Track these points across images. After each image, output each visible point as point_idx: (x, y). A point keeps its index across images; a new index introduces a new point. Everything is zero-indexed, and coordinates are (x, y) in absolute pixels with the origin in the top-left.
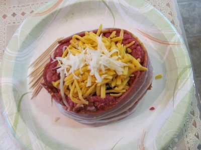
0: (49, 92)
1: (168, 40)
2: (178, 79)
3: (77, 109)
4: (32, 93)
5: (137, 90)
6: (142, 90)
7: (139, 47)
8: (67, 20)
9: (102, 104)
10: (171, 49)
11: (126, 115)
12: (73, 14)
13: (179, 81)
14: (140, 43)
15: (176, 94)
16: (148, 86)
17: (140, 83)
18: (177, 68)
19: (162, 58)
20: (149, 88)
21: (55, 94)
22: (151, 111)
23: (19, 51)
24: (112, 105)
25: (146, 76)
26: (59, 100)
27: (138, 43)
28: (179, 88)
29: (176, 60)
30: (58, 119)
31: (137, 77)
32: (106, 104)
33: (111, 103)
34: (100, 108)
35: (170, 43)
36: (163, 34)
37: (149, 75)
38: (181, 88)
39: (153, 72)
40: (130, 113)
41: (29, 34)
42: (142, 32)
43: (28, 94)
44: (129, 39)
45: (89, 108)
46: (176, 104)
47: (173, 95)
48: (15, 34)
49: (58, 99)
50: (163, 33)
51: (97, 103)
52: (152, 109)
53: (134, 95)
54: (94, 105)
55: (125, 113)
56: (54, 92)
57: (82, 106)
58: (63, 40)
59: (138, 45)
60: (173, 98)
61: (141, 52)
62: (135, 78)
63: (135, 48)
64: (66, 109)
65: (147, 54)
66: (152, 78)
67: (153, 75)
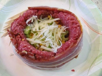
0: (9, 36)
1: (99, 31)
2: (97, 58)
3: (22, 53)
5: (66, 56)
6: (70, 57)
7: (79, 28)
9: (40, 57)
10: (99, 37)
11: (54, 69)
14: (81, 25)
15: (92, 67)
16: (75, 56)
17: (71, 51)
18: (99, 50)
20: (76, 57)
21: (13, 39)
23: (5, 6)
24: (46, 60)
25: (77, 48)
27: (79, 25)
28: (96, 64)
29: (100, 45)
30: (12, 55)
31: (70, 47)
32: (43, 58)
33: (46, 58)
34: (38, 58)
36: (97, 25)
37: (79, 48)
38: (97, 64)
39: (82, 47)
40: (57, 68)
42: (84, 20)
44: (74, 20)
45: (30, 56)
47: (90, 67)
49: (14, 42)
51: (37, 55)
52: (73, 71)
53: (64, 58)
54: (34, 56)
55: (54, 67)
56: (13, 37)
57: (26, 53)
58: (31, 7)
59: (78, 26)
60: (89, 69)
61: (79, 31)
62: (68, 47)
63: (76, 28)
64: (16, 51)
65: (83, 34)
66: (80, 51)
67: (81, 50)
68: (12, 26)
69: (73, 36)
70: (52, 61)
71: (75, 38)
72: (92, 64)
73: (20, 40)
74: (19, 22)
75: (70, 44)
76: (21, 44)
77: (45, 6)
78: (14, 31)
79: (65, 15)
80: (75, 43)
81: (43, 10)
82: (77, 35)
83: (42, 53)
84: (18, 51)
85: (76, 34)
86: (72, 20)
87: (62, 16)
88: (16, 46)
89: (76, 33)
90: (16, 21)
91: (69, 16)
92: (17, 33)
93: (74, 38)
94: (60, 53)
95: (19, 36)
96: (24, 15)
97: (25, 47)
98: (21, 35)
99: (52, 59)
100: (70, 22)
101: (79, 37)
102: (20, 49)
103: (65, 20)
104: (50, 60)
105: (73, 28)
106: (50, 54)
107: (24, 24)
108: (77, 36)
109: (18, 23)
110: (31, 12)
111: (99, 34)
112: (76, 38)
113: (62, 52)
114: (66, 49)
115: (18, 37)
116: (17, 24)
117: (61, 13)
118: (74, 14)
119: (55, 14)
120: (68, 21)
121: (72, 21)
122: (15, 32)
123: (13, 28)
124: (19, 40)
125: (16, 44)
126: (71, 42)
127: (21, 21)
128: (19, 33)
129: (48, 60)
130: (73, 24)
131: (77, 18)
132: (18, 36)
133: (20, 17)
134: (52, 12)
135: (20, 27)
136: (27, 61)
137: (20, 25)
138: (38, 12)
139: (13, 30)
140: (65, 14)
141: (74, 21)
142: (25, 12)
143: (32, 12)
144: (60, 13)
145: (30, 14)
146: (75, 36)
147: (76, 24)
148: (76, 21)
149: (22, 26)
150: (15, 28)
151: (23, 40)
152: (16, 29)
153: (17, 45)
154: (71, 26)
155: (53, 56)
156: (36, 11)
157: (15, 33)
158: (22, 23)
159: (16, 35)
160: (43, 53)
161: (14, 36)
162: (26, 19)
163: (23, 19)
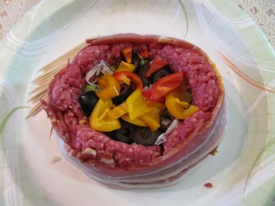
0: (49, 116)
1: (265, 84)
2: (263, 150)
3: (84, 156)
4: (30, 109)
5: (190, 152)
6: (198, 153)
7: (213, 81)
8: (114, 11)
9: (128, 159)
10: (265, 98)
11: (162, 185)
12: (125, 4)
13: (265, 153)
14: (218, 75)
15: (254, 174)
16: (211, 150)
17: (198, 140)
18: (266, 131)
19: (246, 108)
20: (213, 153)
21: (58, 121)
22: (205, 188)
23: (27, 40)
24: (142, 166)
25: (213, 132)
26: (61, 133)
27: (213, 74)
28: (261, 165)
29: (269, 117)
30: (57, 160)
31: (197, 129)
32: (134, 161)
33: (141, 161)
34: (123, 163)
35: (266, 88)
36: (258, 70)
37: (217, 130)
38: (266, 166)
39: (226, 128)
40: (170, 184)
41: (50, 18)
43: (25, 109)
44: (200, 63)
45: (104, 160)
46: (250, 190)
47: (249, 174)
48: (29, 13)
49: (61, 130)
50: (260, 68)
51: (120, 155)
52: (209, 185)
53: (183, 159)
54: (113, 157)
55: (162, 181)
56: (58, 118)
57: (94, 153)
58: (94, 40)
59: (212, 78)
60: (248, 179)
61: (214, 89)
62: (192, 131)
63: (206, 82)
64: (69, 151)
65: (224, 97)
66: (221, 138)
67: (224, 133)
68: (53, 92)
69: (201, 102)
70: (155, 167)
71: (207, 108)
72: (254, 165)
73: (74, 122)
74: (68, 80)
75: (196, 123)
76: (79, 133)
77: (126, 34)
78: (59, 102)
79: (179, 54)
80: (207, 119)
81: (123, 43)
82: (211, 99)
83: (131, 150)
84: (72, 151)
85: (207, 98)
86: (195, 63)
87: (170, 55)
88: (67, 139)
89: (207, 96)
90: (60, 78)
91: (189, 54)
92: (66, 107)
93: (204, 109)
94: (175, 146)
95: (72, 114)
96: (79, 62)
97: (91, 140)
98: (76, 111)
99: (155, 162)
100: (192, 69)
101: (216, 104)
102: (78, 145)
103: (179, 64)
104: (151, 164)
105: (199, 84)
106: (151, 152)
107: (81, 83)
108: (211, 103)
109: (66, 83)
110: (94, 53)
111: (263, 91)
112: (210, 106)
113: (178, 144)
114: (188, 135)
115: (70, 117)
116: (64, 85)
117: (169, 47)
118: (200, 49)
119: (154, 51)
120: (186, 68)
121: (196, 67)
122: (60, 105)
123: (54, 95)
124: (71, 123)
125: (67, 134)
126: (197, 118)
127: (72, 77)
128: (70, 107)
129: (147, 166)
130: (198, 75)
131: (206, 59)
132: (69, 114)
133: (69, 66)
134: (145, 48)
135: (71, 91)
136: (97, 172)
137: (71, 86)
138: (110, 49)
139: (56, 100)
140: (177, 50)
141: (201, 65)
142: (80, 54)
143: (98, 51)
144: (165, 49)
145: (92, 57)
146: (206, 102)
147: (207, 73)
148: (205, 67)
149: (77, 89)
150: (60, 95)
151: (82, 122)
152: (62, 97)
153: (70, 135)
154: (194, 78)
155: (157, 156)
156: (107, 47)
157: (60, 108)
158: (76, 80)
159: (64, 112)
160: (133, 149)
161: (60, 114)
162: (84, 71)
163: (76, 70)
